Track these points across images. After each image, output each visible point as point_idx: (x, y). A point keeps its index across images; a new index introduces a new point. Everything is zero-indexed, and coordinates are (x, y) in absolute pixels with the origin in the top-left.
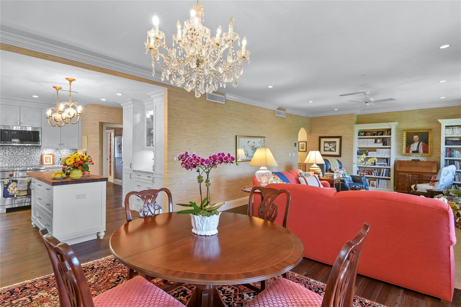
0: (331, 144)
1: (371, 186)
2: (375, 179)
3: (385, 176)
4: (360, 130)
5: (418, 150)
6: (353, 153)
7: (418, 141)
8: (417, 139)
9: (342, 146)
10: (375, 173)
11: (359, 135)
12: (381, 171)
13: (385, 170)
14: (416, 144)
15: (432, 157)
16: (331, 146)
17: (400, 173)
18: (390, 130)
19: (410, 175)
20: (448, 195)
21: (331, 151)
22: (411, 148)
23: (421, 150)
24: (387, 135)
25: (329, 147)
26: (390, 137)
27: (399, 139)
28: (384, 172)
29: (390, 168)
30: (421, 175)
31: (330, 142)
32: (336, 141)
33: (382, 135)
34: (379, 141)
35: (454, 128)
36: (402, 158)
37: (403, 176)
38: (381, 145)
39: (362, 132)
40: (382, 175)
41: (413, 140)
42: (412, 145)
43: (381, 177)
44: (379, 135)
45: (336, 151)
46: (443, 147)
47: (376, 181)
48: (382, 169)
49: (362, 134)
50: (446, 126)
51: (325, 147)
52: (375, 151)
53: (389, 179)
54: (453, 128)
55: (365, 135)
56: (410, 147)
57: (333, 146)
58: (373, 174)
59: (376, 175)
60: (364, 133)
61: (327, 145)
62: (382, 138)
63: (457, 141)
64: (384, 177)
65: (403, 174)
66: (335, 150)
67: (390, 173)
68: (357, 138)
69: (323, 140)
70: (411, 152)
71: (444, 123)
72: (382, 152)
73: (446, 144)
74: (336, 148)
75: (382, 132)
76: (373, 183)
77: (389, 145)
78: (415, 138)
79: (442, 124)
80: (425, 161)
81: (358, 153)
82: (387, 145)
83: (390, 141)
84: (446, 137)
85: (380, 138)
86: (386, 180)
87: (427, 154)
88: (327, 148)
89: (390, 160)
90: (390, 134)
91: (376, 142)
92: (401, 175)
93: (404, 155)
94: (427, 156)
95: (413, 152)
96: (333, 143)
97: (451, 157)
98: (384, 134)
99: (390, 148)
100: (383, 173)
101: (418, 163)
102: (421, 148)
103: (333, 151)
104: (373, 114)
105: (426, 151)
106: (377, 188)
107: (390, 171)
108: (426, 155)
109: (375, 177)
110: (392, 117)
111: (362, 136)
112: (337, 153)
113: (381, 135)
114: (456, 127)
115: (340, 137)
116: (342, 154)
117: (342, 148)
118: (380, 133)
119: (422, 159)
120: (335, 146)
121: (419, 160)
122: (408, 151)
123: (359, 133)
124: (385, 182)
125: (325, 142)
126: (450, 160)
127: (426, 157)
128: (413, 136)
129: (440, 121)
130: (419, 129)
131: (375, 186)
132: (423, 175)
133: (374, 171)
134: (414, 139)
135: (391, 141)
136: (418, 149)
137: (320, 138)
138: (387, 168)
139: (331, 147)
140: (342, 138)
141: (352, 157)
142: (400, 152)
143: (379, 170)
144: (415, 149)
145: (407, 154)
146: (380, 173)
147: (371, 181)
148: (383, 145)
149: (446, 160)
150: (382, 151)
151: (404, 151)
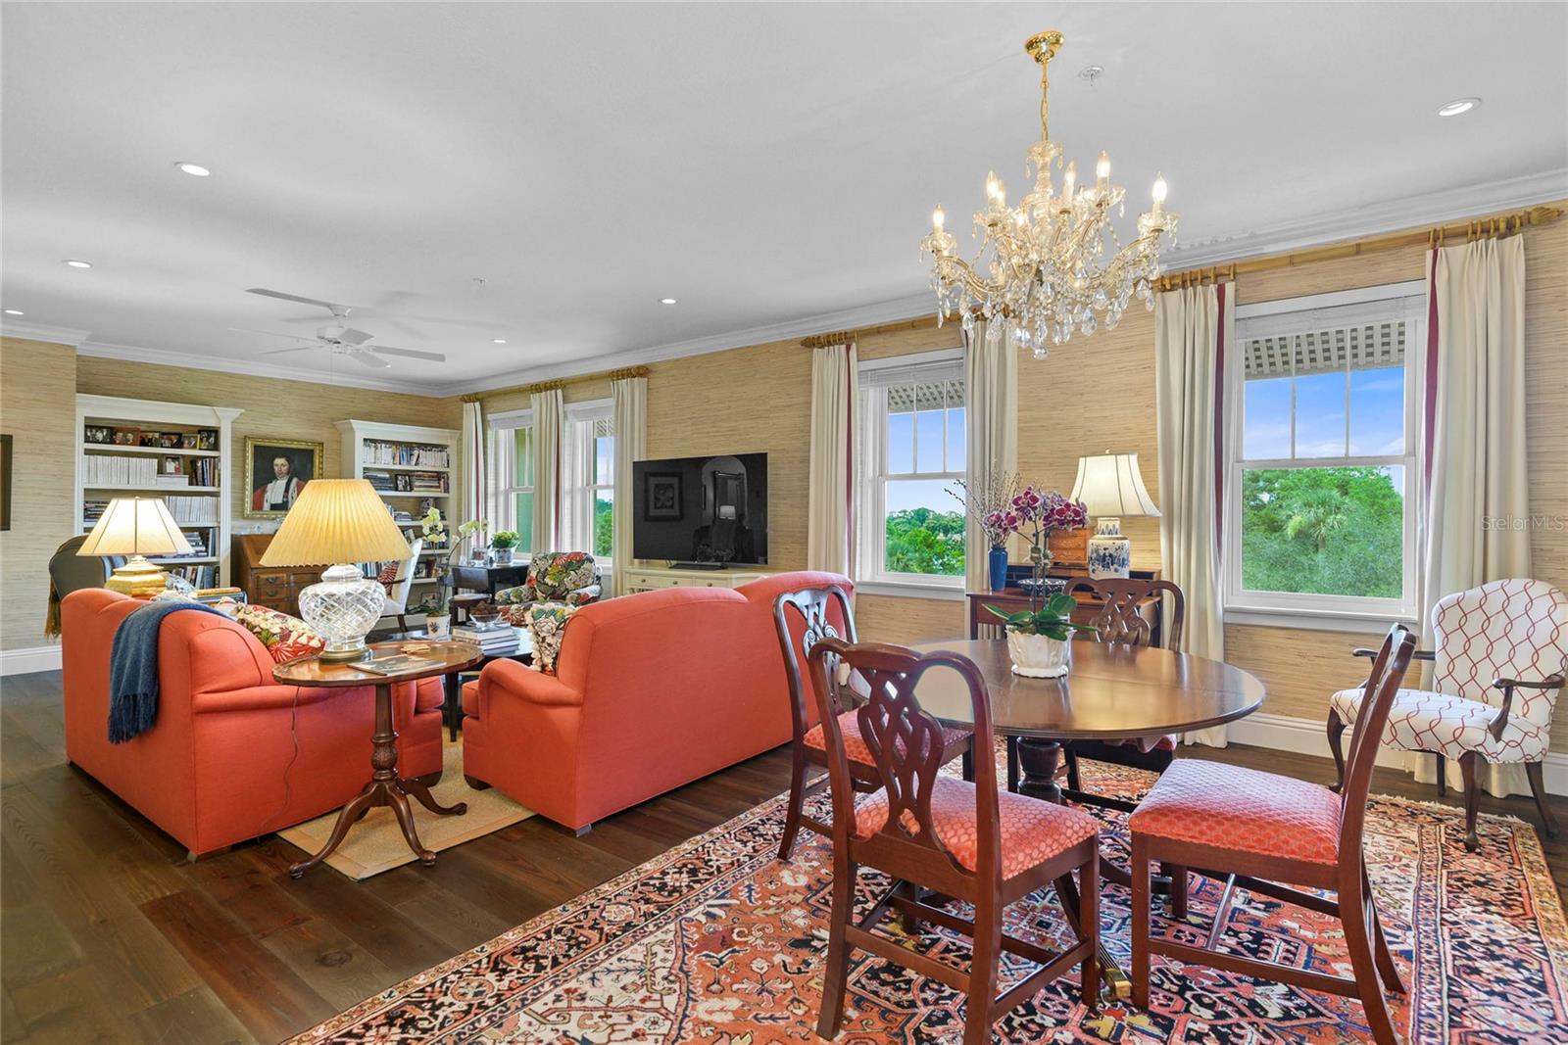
5: (287, 502)
7: (288, 473)
8: (284, 469)
9: (15, 478)
11: (87, 440)
13: (198, 569)
14: (281, 483)
17: (265, 574)
18: (213, 431)
19: (292, 577)
22: (268, 495)
24: (200, 449)
26: (214, 458)
28: (197, 580)
29: (218, 562)
33: (179, 445)
34: (170, 466)
35: (379, 445)
36: (246, 528)
38: (182, 483)
39: (99, 427)
41: (273, 469)
42: (270, 486)
44: (168, 445)
48: (190, 568)
49: (102, 436)
50: (365, 440)
54: (376, 447)
55: (113, 442)
56: (264, 491)
60: (106, 434)
62: (184, 456)
63: (384, 479)
65: (271, 576)
67: (217, 578)
68: (82, 452)
70: (266, 506)
71: (362, 429)
72: (189, 509)
75: (177, 436)
77: (213, 485)
78: (277, 465)
79: (357, 434)
81: (85, 511)
82: (205, 485)
83: (216, 471)
84: (365, 469)
85: (175, 458)
89: (214, 536)
90: (214, 448)
91: (161, 471)
92: (267, 579)
95: (274, 507)
98: (185, 445)
99: (216, 495)
100: (194, 581)
102: (295, 495)
107: (217, 571)
111: (98, 442)
113: (173, 446)
114: (383, 445)
116: (13, 516)
117: (14, 490)
118: (170, 439)
122: (257, 505)
123: (89, 429)
128: (274, 459)
130: (290, 440)
134: (276, 468)
135: (220, 471)
136: (285, 497)
138: (206, 564)
140: (16, 443)
142: (238, 513)
144: (279, 499)
145: (258, 514)
148: (191, 484)
150: (188, 502)
151: (248, 506)
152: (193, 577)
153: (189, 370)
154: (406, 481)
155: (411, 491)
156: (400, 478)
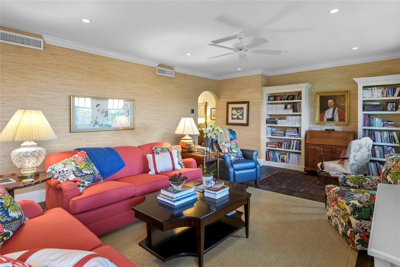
0: (239, 111)
1: (281, 162)
2: (285, 153)
3: (296, 149)
4: (271, 94)
5: (334, 118)
6: (260, 122)
7: (334, 106)
8: (332, 104)
9: (250, 112)
10: (285, 145)
11: (268, 100)
12: (291, 143)
13: (295, 141)
14: (331, 110)
15: (349, 126)
16: (239, 112)
17: (310, 146)
18: (300, 93)
19: (321, 149)
20: (344, 184)
21: (238, 118)
22: (326, 115)
23: (337, 118)
24: (297, 100)
25: (237, 114)
26: (300, 102)
27: (312, 105)
28: (295, 145)
29: (301, 140)
30: (334, 148)
31: (237, 108)
32: (243, 108)
34: (289, 106)
36: (315, 128)
37: (314, 150)
38: (290, 112)
39: (272, 96)
40: (293, 149)
41: (327, 105)
42: (326, 111)
43: (291, 150)
44: (290, 99)
45: (243, 119)
46: (361, 114)
47: (286, 155)
48: (292, 141)
49: (272, 99)
50: (364, 87)
51: (232, 115)
52: (285, 119)
53: (300, 153)
54: (372, 90)
55: (275, 100)
56: (324, 114)
57: (240, 113)
58: (283, 147)
59: (286, 148)
60: (274, 98)
61: (234, 112)
62: (293, 102)
63: (377, 105)
64: (294, 150)
65: (313, 147)
66: (243, 117)
67: (300, 145)
68: (266, 104)
69: (231, 106)
70: (325, 120)
71: (361, 82)
72: (292, 120)
73: (364, 110)
74: (243, 115)
75: (292, 96)
76: (284, 157)
77: (300, 112)
78: (329, 103)
79: (358, 84)
80: (341, 131)
81: (267, 121)
82: (297, 112)
83: (300, 107)
84: (364, 101)
85: (290, 103)
86: (297, 155)
87: (344, 123)
88: (235, 116)
89: (300, 130)
90: (301, 99)
91: (286, 108)
92: (311, 148)
93: (317, 124)
94: (344, 125)
95: (328, 120)
96: (240, 109)
97: (370, 126)
98: (294, 99)
99: (300, 115)
100: (293, 145)
101: (332, 134)
102: (337, 115)
103: (241, 119)
104: (284, 75)
105: (342, 119)
106: (287, 164)
107: (300, 143)
108: (342, 123)
109: (284, 150)
110: (304, 77)
111: (271, 101)
112: (244, 121)
113: (291, 99)
114: (376, 88)
115: (247, 103)
116: (249, 122)
117: (250, 116)
118: (291, 97)
119: (338, 128)
120: (243, 113)
121: (334, 130)
122: (322, 119)
123: (269, 97)
124: (295, 156)
125: (233, 109)
126: (369, 130)
127: (342, 126)
128: (328, 101)
129: (356, 80)
130: (333, 92)
131: (285, 162)
132: (336, 149)
133: (284, 143)
134: (329, 104)
135: (301, 107)
136: (333, 116)
137: (228, 103)
138: (298, 140)
139: (238, 114)
140: (250, 103)
141: (260, 126)
142: (312, 121)
143: (289, 142)
144: (330, 117)
145: (321, 122)
146: (290, 146)
147: (281, 155)
148: (293, 112)
149: (365, 130)
150: (292, 118)
151: (317, 119)
152: (293, 144)
153: (299, 73)
154: (393, 106)
155: (396, 110)
156: (389, 104)
